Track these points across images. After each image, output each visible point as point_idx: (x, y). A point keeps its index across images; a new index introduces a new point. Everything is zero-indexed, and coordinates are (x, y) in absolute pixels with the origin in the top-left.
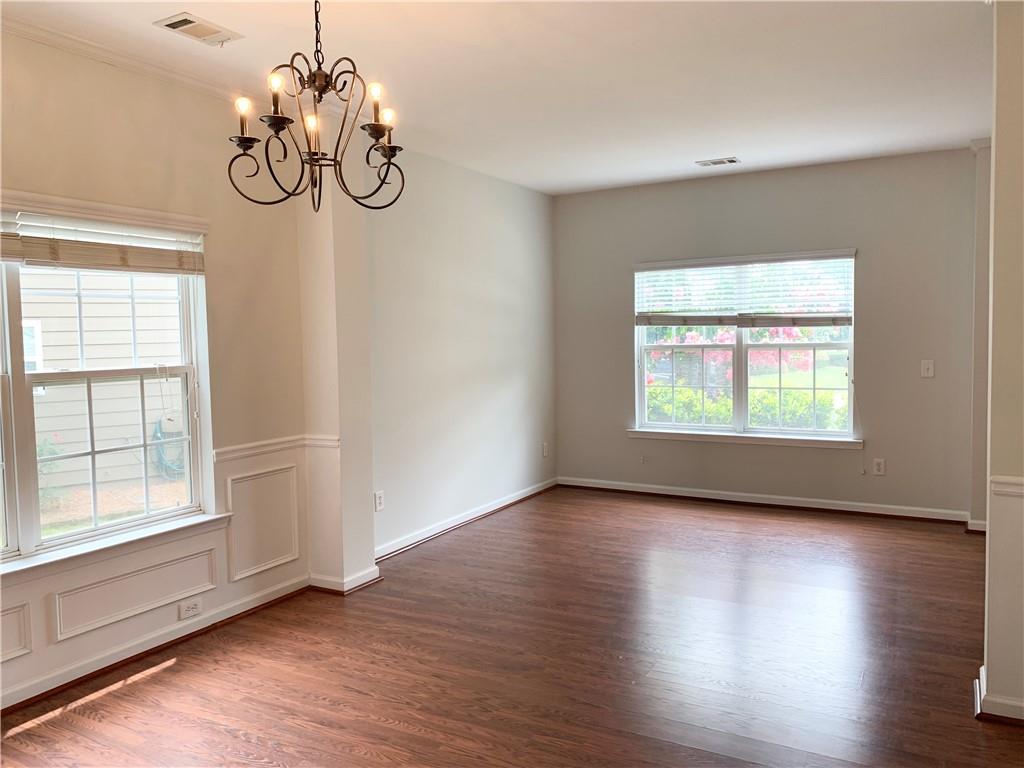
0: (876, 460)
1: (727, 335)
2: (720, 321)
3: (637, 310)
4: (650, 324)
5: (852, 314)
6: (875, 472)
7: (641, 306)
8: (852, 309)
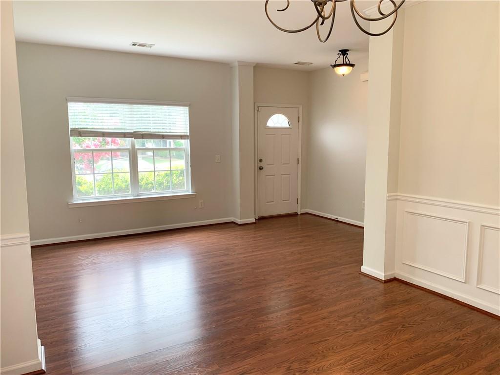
0: (201, 201)
1: (126, 143)
2: (125, 135)
3: (70, 127)
4: (81, 136)
5: (188, 134)
6: (200, 207)
7: (73, 124)
8: (188, 131)
